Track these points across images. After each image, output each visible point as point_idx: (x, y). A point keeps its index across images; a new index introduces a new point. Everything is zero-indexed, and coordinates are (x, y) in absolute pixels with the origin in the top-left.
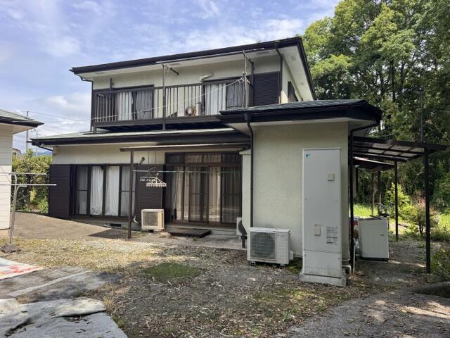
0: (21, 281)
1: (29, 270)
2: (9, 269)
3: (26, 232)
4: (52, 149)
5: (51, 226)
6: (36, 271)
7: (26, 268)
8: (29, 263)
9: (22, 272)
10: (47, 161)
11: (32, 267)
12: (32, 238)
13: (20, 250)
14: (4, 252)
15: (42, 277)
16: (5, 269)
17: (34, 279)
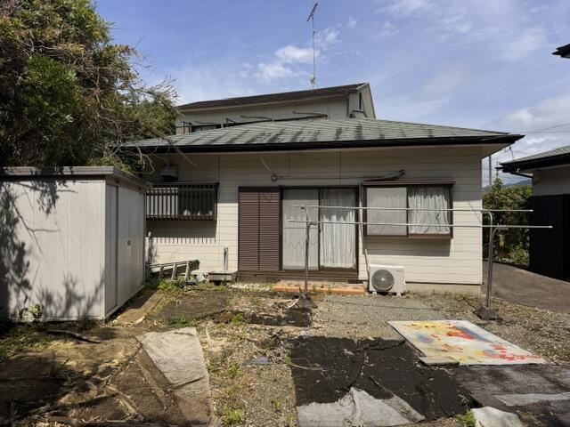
0: (515, 376)
1: (523, 358)
2: (491, 348)
3: (503, 291)
4: (531, 175)
5: (537, 287)
6: (535, 364)
7: (517, 354)
8: (518, 344)
9: (511, 359)
10: (521, 193)
11: (525, 353)
12: (514, 302)
13: (502, 319)
14: (480, 317)
15: (547, 379)
16: (487, 346)
17: (536, 380)
